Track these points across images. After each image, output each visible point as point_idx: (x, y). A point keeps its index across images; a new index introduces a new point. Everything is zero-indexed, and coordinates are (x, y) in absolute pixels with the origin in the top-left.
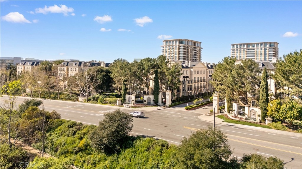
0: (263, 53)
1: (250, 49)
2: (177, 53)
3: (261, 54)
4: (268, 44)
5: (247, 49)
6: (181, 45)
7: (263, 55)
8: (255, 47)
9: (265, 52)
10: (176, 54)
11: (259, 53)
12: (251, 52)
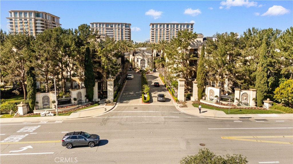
0: (120, 33)
1: (109, 29)
2: (33, 28)
3: (119, 34)
4: (124, 25)
5: (106, 29)
6: (37, 18)
7: (120, 35)
8: (114, 27)
9: (122, 32)
10: (31, 30)
11: (117, 33)
12: (110, 31)
